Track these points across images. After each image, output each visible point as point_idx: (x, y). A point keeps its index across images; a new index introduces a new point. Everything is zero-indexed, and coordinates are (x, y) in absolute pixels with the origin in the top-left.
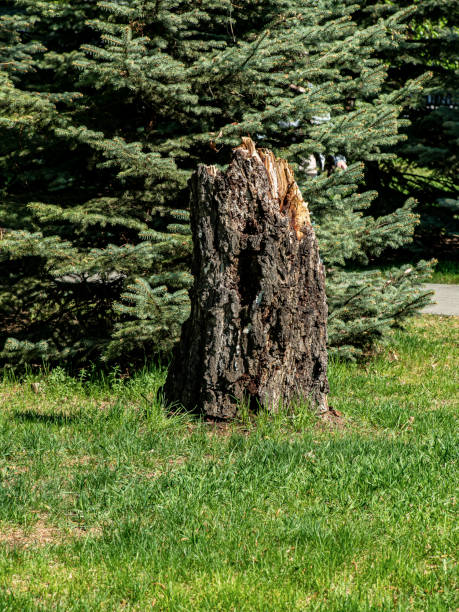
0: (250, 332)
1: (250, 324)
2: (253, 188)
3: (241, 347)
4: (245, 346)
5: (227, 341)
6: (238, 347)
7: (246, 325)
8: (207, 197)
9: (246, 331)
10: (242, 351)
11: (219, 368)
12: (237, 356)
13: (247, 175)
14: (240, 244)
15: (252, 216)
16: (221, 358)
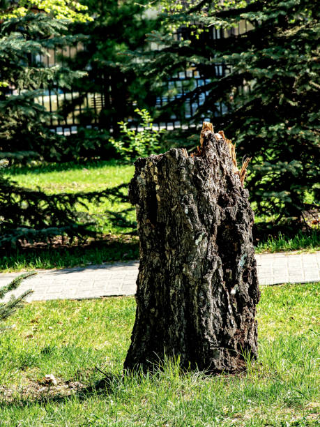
0: (237, 292)
1: (236, 286)
2: (224, 166)
3: (232, 306)
4: (235, 305)
5: (217, 302)
6: (230, 306)
7: (233, 286)
8: (188, 177)
9: (233, 292)
10: (234, 309)
11: (214, 327)
12: (230, 314)
13: (219, 154)
14: (221, 215)
15: (223, 191)
16: (215, 318)
